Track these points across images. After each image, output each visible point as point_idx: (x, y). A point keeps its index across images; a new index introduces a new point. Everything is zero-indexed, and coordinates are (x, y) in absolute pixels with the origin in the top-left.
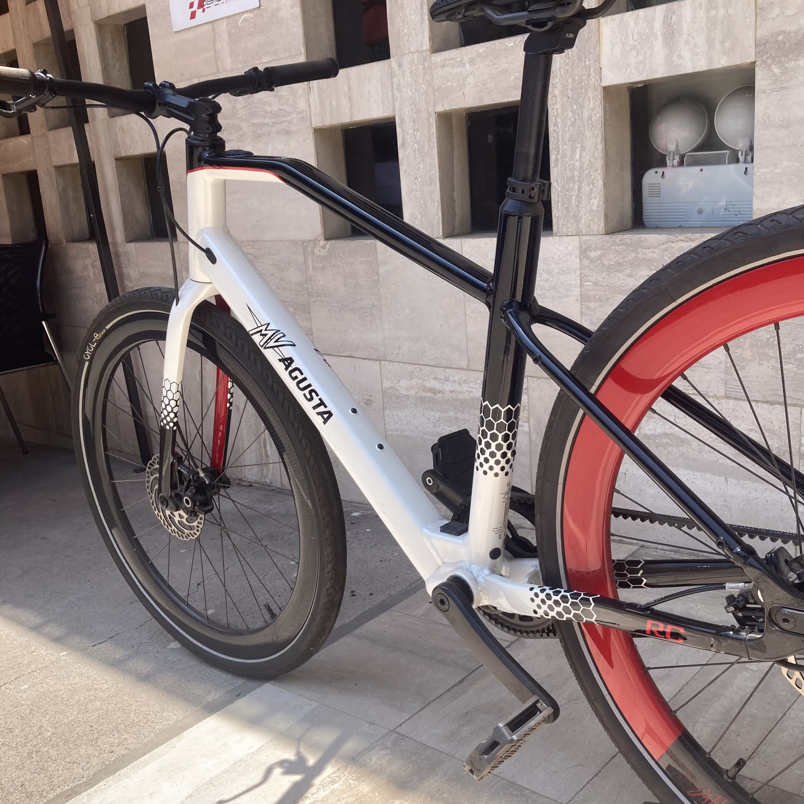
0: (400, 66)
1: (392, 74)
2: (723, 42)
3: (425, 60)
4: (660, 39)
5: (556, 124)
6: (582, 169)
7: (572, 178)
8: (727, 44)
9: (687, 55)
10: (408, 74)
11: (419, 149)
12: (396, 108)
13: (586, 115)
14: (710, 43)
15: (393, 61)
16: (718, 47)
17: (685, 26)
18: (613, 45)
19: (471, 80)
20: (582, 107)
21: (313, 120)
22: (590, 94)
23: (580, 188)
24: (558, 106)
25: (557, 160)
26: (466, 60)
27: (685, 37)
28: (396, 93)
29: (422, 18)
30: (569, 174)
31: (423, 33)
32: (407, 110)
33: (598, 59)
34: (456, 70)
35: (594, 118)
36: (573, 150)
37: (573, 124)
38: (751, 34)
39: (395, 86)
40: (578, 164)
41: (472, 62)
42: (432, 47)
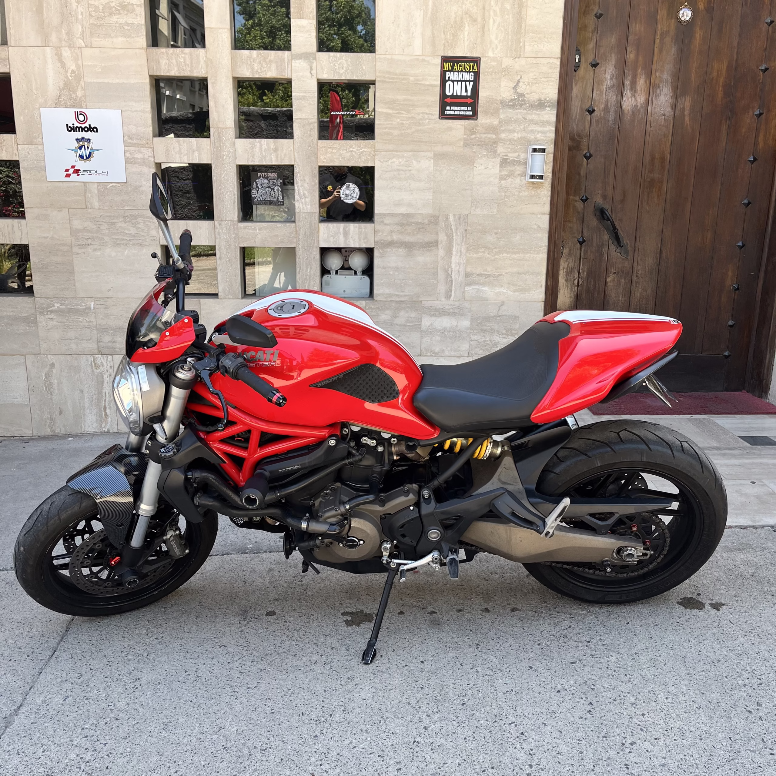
0: (220, 225)
1: (215, 228)
2: (364, 239)
3: (235, 224)
4: (342, 234)
5: (299, 258)
6: (310, 276)
7: (306, 279)
8: (365, 240)
9: (352, 242)
10: (225, 229)
11: (229, 261)
12: (217, 243)
13: (312, 256)
14: (360, 239)
15: (216, 222)
16: (362, 241)
17: (351, 232)
18: (324, 234)
19: (259, 236)
20: (311, 253)
21: (161, 241)
22: (315, 249)
23: (309, 282)
24: (301, 252)
25: (299, 271)
26: (257, 228)
27: (351, 236)
28: (217, 236)
29: (234, 208)
30: (305, 277)
31: (234, 213)
32: (223, 244)
33: (318, 237)
34: (251, 231)
35: (316, 258)
36: (307, 269)
37: (307, 259)
38: (373, 239)
39: (216, 233)
40: (309, 274)
41: (260, 229)
42: (238, 219)
